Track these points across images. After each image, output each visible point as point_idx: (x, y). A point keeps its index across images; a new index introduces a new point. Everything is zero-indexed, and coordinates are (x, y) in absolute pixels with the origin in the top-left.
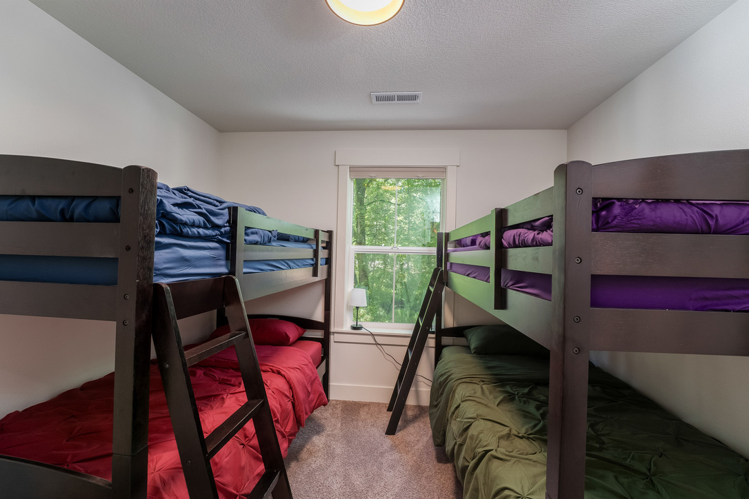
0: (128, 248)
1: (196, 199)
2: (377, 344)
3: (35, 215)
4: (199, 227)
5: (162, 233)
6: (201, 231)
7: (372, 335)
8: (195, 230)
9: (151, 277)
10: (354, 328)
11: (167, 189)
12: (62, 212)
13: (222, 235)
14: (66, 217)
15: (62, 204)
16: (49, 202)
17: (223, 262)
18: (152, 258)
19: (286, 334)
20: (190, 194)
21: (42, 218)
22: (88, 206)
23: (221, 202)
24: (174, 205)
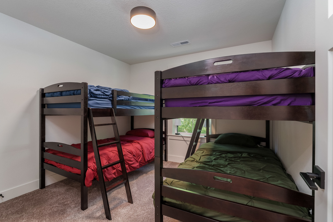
0: (82, 100)
1: (102, 88)
2: (184, 140)
3: (69, 94)
4: (102, 95)
5: (91, 97)
6: (102, 96)
7: (183, 137)
8: (100, 96)
9: (87, 106)
10: (176, 134)
11: (94, 87)
12: (73, 93)
13: (109, 97)
14: (74, 94)
15: (73, 92)
16: (71, 92)
17: (111, 105)
18: (87, 102)
19: (148, 134)
20: (100, 87)
21: (70, 95)
22: (77, 91)
23: (110, 89)
24: (94, 90)
